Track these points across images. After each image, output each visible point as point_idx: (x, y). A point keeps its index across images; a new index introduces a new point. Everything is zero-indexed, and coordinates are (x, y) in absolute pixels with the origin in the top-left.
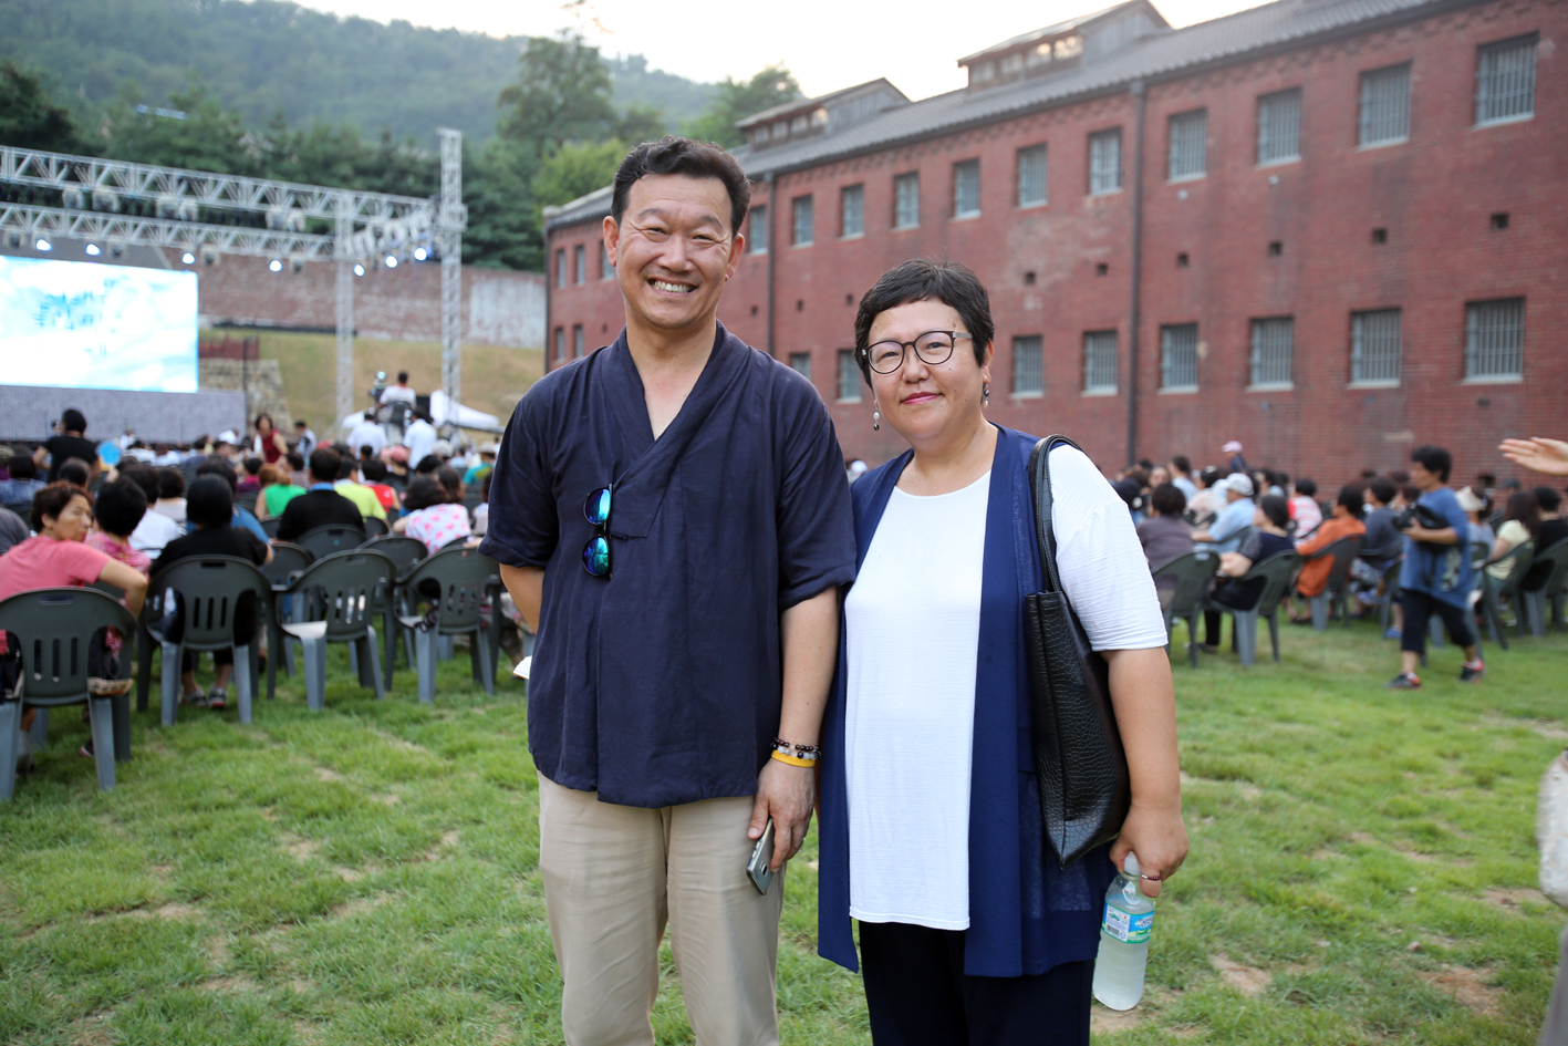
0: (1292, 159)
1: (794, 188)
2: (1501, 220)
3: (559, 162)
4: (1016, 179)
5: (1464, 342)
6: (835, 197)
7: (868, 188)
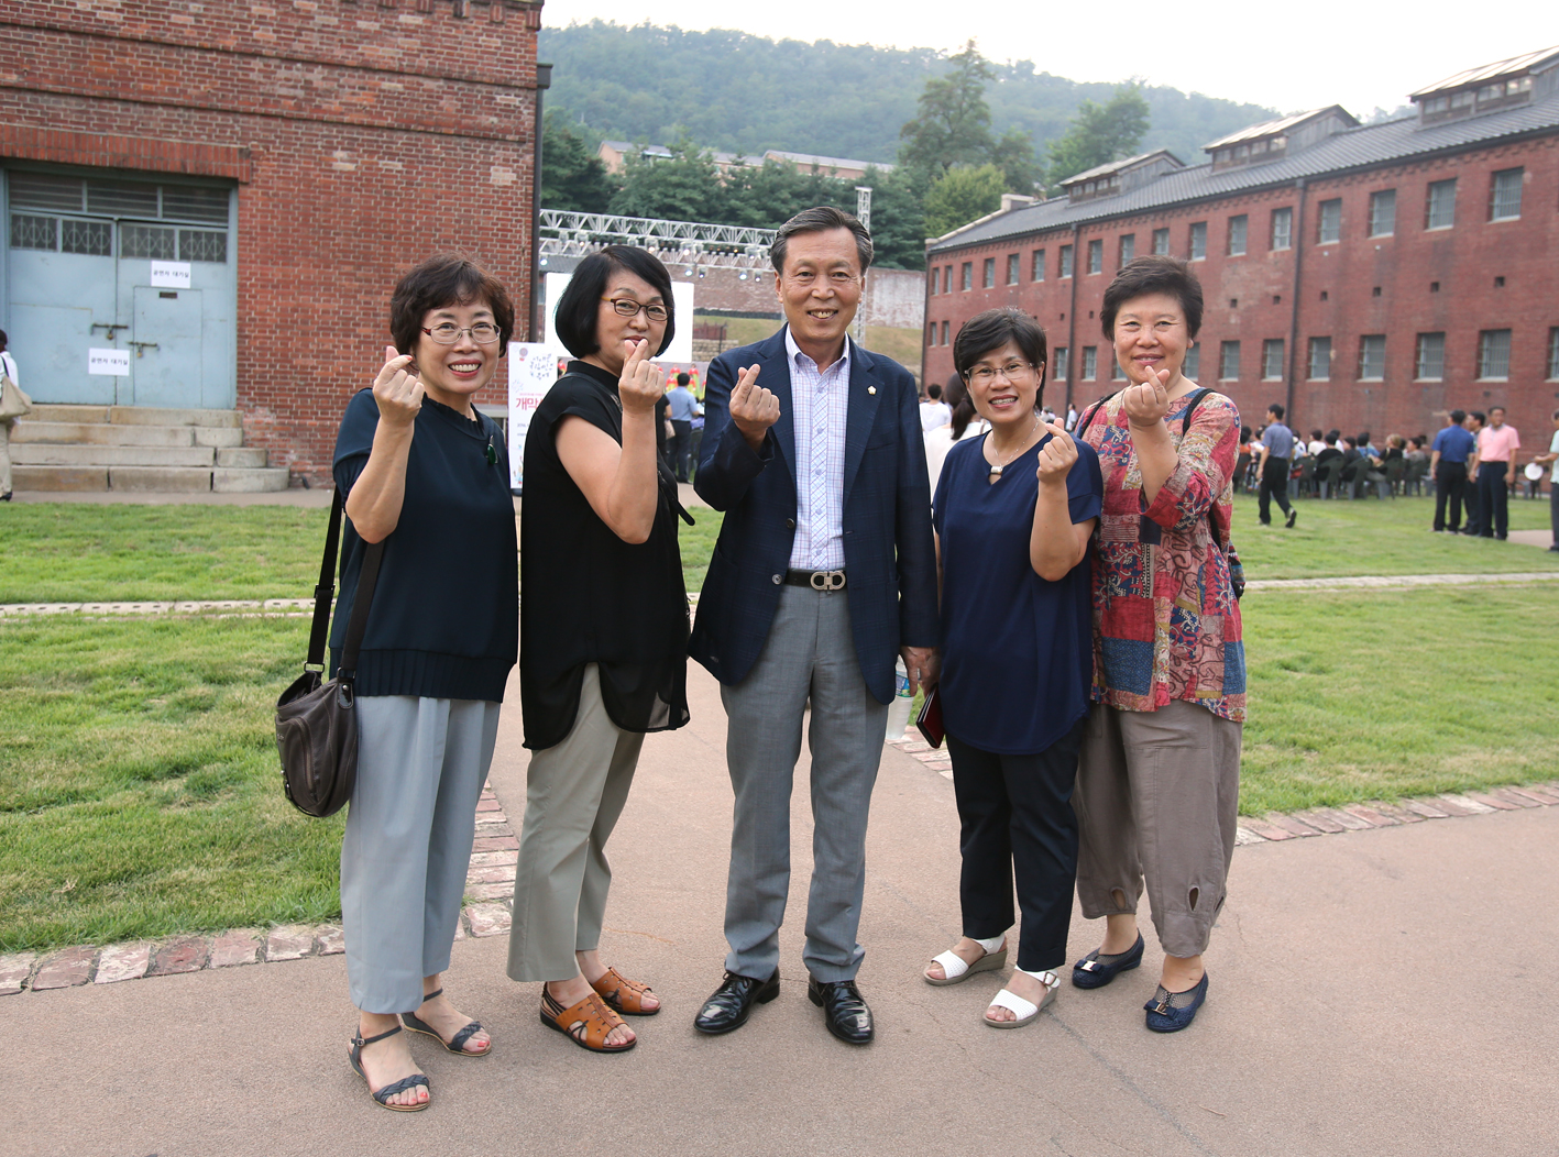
0: (1390, 234)
1: (1090, 235)
2: (1500, 281)
4: (1229, 237)
5: (1479, 356)
6: (1116, 243)
7: (1137, 237)
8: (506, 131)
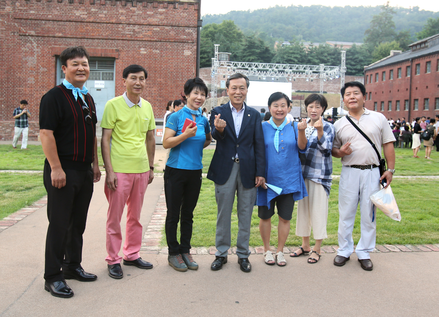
1: (416, 62)
3: (379, 48)
6: (425, 64)
7: (431, 62)
8: (189, 40)
